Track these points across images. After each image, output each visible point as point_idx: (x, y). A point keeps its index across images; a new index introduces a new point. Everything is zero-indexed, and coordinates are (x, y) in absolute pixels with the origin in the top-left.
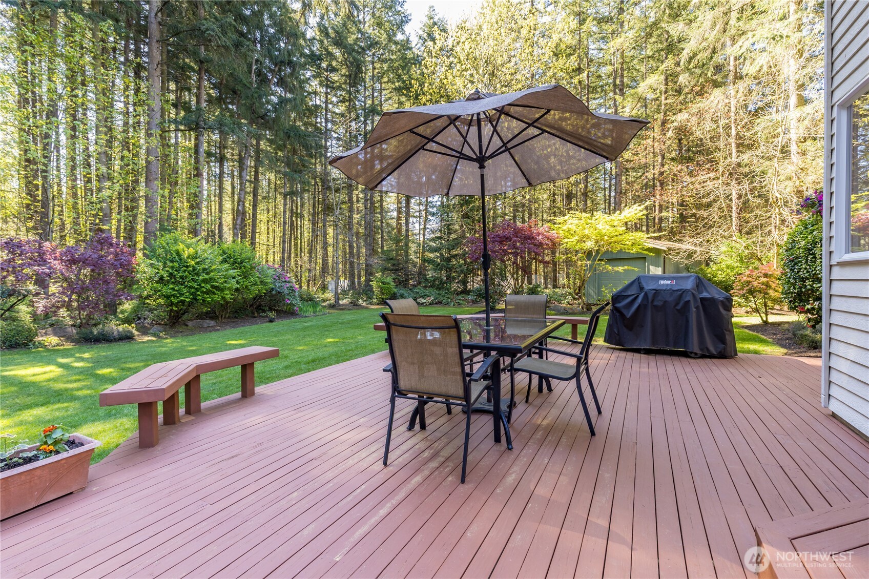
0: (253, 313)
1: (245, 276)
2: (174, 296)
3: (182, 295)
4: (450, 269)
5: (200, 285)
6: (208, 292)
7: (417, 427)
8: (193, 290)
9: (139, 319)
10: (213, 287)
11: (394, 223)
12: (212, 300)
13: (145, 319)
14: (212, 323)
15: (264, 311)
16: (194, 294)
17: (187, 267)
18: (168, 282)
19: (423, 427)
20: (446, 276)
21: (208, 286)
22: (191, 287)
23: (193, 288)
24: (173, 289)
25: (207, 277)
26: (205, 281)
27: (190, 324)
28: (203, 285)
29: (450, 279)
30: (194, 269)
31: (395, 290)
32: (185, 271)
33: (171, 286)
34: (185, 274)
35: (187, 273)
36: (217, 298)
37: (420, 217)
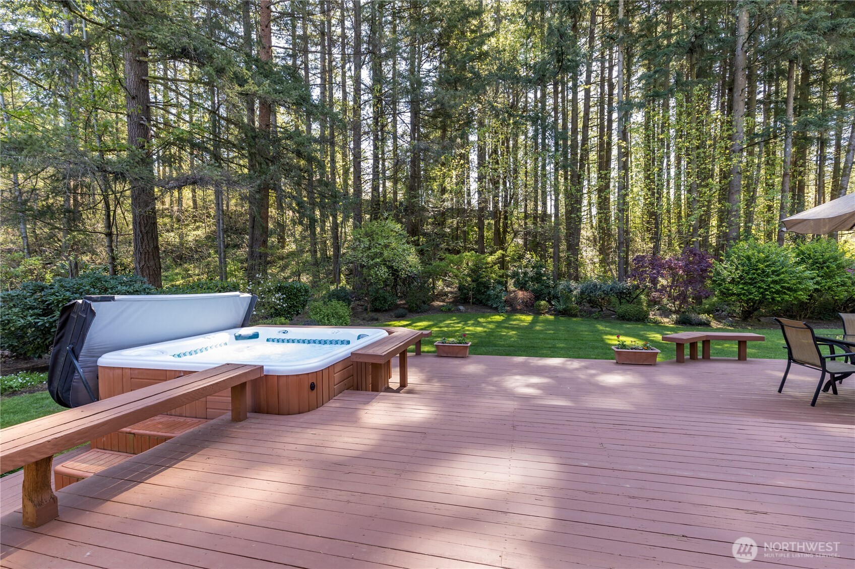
1: (829, 276)
2: (744, 294)
3: (751, 294)
5: (769, 286)
6: (778, 292)
8: (762, 290)
9: (718, 311)
10: (782, 287)
12: (783, 299)
13: (723, 311)
16: (763, 294)
18: (739, 282)
22: (760, 287)
23: (763, 288)
24: (743, 289)
25: (777, 278)
26: (774, 282)
27: (763, 319)
28: (772, 286)
30: (763, 271)
32: (754, 274)
33: (741, 286)
34: (754, 276)
35: (756, 275)
36: (789, 298)
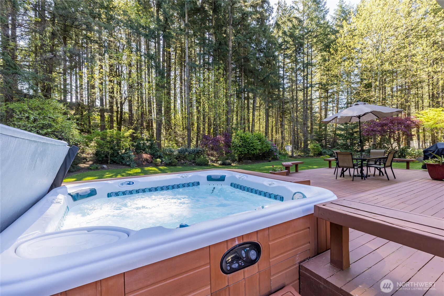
0: (262, 158)
1: (262, 144)
2: (243, 151)
3: (245, 151)
4: (352, 139)
6: (253, 150)
7: (342, 176)
11: (318, 115)
12: (253, 153)
14: (250, 161)
15: (266, 158)
16: (248, 151)
17: (247, 142)
18: (241, 147)
19: (344, 177)
20: (350, 143)
21: (253, 148)
22: (248, 148)
24: (242, 149)
25: (252, 145)
26: (251, 146)
27: (244, 161)
28: (251, 148)
29: (353, 145)
31: (321, 150)
35: (246, 144)
36: (255, 152)
37: (333, 110)
